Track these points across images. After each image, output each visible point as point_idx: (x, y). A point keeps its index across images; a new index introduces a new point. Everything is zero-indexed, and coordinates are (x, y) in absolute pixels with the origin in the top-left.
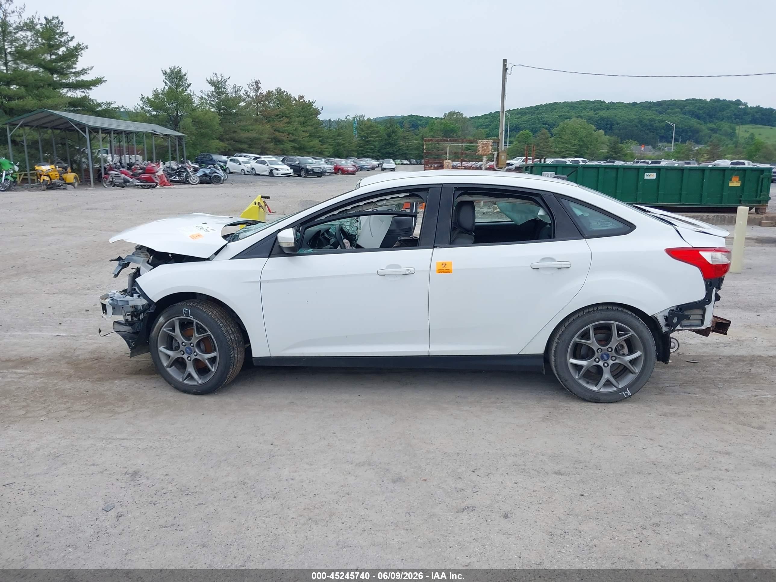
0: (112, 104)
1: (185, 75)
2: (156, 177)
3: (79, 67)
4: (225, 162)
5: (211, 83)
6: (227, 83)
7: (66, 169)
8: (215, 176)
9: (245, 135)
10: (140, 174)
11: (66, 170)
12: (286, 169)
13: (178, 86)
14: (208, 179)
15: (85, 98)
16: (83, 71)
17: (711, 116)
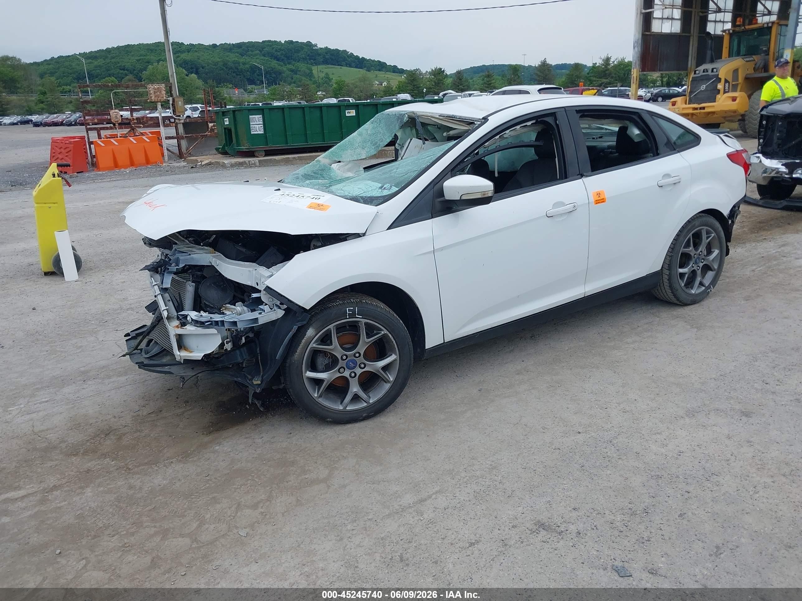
17: (288, 58)
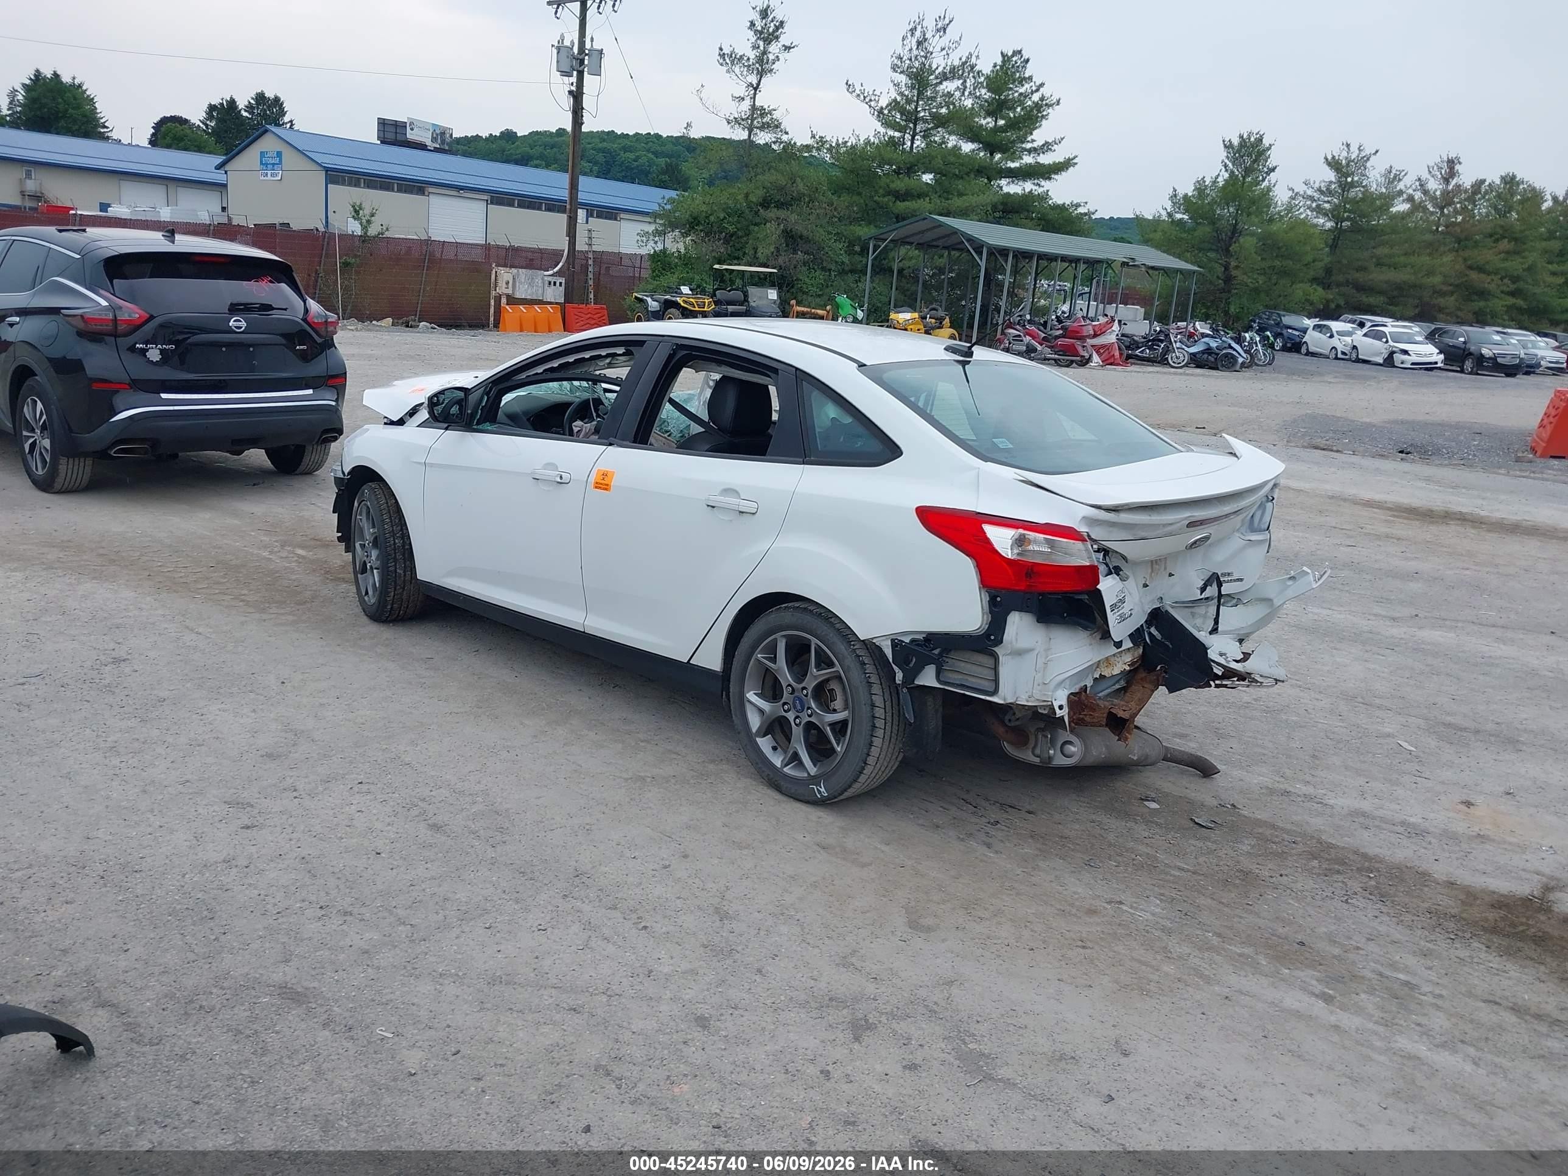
0: (1080, 206)
1: (1269, 149)
2: (1084, 347)
3: (1039, 137)
4: (1305, 331)
5: (1334, 164)
6: (1368, 164)
7: (940, 320)
8: (1226, 355)
9: (1380, 277)
10: (1057, 337)
11: (941, 323)
12: (1430, 353)
13: (1248, 171)
14: (1213, 360)
15: (1029, 197)
16: (1046, 147)
